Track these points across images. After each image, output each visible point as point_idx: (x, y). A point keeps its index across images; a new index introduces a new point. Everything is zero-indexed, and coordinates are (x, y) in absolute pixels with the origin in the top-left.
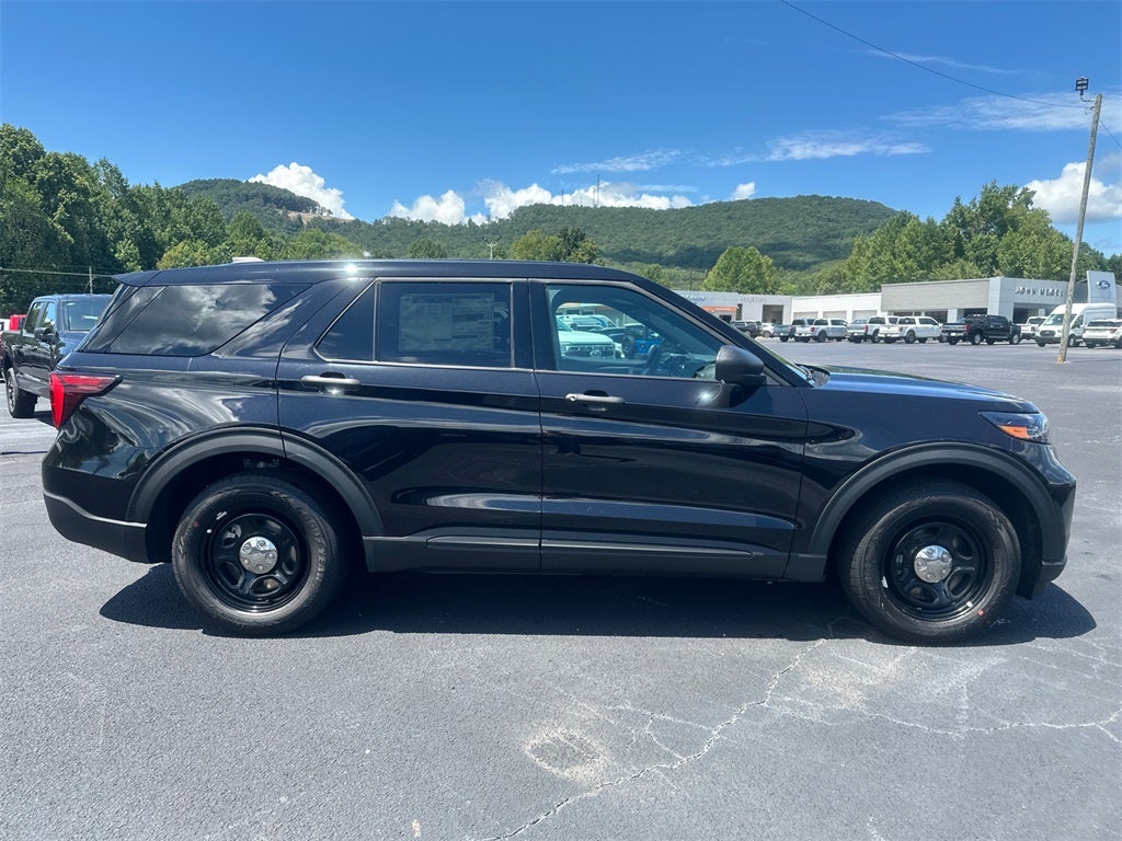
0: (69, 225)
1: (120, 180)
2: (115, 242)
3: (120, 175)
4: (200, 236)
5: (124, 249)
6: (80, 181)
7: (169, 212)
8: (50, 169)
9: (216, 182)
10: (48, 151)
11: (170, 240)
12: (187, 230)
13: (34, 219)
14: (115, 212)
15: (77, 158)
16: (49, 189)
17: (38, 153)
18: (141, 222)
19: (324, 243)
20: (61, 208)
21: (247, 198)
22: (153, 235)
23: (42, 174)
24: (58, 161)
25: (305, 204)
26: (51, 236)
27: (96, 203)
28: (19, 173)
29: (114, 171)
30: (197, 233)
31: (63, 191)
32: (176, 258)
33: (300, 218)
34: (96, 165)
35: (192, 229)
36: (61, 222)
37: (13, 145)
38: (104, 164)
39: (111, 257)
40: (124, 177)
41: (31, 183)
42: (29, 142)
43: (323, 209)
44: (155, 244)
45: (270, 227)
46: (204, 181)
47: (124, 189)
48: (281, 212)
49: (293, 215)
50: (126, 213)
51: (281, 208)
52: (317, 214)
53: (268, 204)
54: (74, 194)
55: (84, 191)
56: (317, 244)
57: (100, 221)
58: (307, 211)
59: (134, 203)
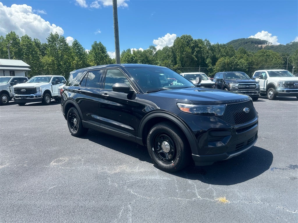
0: (196, 56)
1: (209, 44)
2: (206, 59)
3: (209, 42)
4: (228, 55)
5: (208, 61)
6: (200, 45)
7: (220, 50)
8: (194, 43)
9: (238, 40)
10: (194, 39)
11: (220, 57)
12: (225, 54)
13: (190, 56)
14: (207, 52)
15: (200, 40)
16: (193, 48)
17: (192, 40)
18: (213, 53)
19: (265, 53)
20: (195, 52)
21: (247, 43)
22: (216, 56)
23: (192, 45)
24: (195, 41)
25: (264, 42)
26: (193, 59)
27: (203, 50)
28: (188, 45)
29: (208, 41)
30: (227, 54)
31: (196, 48)
32: (220, 62)
33: (262, 46)
34: (204, 41)
35: (226, 54)
36: (195, 56)
37: (187, 39)
38: (206, 40)
39: (205, 63)
40: (210, 42)
41: (190, 47)
42: (190, 38)
43: (270, 43)
44: (216, 58)
45: (253, 50)
46: (235, 40)
47: (210, 46)
48: (256, 45)
49: (260, 46)
50: (210, 51)
51: (256, 44)
52: (267, 44)
53: (253, 44)
54: (198, 49)
55: (200, 48)
56: (262, 54)
57: (204, 54)
58: (264, 44)
59: (212, 49)
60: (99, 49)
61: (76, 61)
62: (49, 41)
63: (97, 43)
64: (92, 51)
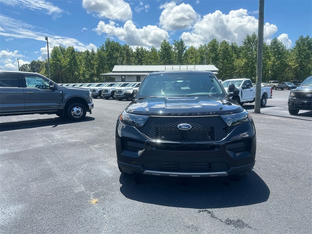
60: (304, 45)
61: (272, 61)
62: (245, 43)
63: (303, 37)
64: (295, 48)
